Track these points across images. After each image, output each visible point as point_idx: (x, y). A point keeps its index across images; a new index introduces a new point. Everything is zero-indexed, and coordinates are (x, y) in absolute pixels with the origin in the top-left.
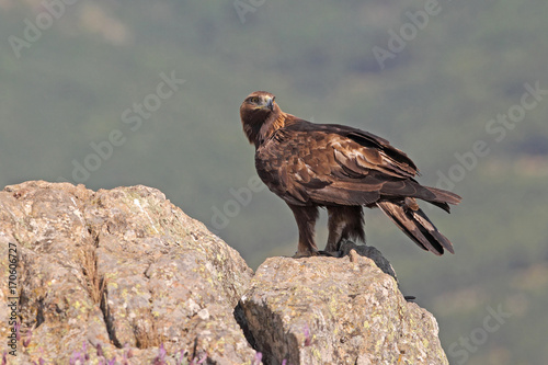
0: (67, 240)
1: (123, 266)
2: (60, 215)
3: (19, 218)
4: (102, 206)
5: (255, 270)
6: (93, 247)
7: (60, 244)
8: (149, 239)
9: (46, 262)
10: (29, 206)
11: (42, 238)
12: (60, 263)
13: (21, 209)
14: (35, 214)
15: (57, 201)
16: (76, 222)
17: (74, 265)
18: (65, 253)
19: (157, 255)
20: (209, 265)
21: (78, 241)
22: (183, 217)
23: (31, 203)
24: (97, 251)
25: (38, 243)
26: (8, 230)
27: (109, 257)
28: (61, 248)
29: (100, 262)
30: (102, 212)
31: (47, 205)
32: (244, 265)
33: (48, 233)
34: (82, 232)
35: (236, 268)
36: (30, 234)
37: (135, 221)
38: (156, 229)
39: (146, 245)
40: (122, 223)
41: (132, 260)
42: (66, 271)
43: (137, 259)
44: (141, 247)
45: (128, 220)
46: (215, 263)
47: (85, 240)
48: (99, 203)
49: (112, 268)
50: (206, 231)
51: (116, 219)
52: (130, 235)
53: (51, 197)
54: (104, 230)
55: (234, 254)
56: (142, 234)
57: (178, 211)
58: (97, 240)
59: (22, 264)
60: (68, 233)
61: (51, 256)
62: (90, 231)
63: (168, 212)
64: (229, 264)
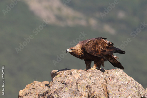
0: (99, 82)
1: (113, 88)
2: (98, 76)
3: (88, 76)
4: (108, 74)
5: (145, 89)
6: (106, 84)
7: (98, 83)
8: (119, 82)
9: (94, 87)
10: (90, 74)
11: (93, 81)
12: (98, 88)
13: (88, 74)
14: (92, 76)
15: (97, 72)
16: (102, 78)
17: (101, 88)
18: (99, 85)
19: (121, 86)
20: (134, 88)
21: (102, 82)
22: (128, 76)
23: (91, 73)
24: (107, 85)
25: (92, 83)
26: (85, 80)
27: (110, 86)
28: (98, 84)
29: (107, 87)
30: (108, 75)
31: (95, 73)
32: (143, 88)
33: (95, 80)
34: (103, 80)
35: (141, 89)
36: (90, 81)
37: (116, 77)
38: (121, 79)
39: (119, 83)
40: (113, 78)
41: (115, 87)
42: (99, 90)
43: (116, 87)
44: (117, 83)
45: (114, 77)
46: (136, 87)
47: (104, 82)
48: (107, 73)
49: (110, 89)
50: (133, 80)
51: (111, 77)
52: (115, 81)
53: (95, 72)
54: (109, 80)
55: (140, 85)
56: (118, 80)
57: (127, 75)
58: (107, 82)
59: (88, 88)
60: (100, 80)
61: (95, 86)
62: (105, 80)
63: (124, 75)
64: (139, 88)
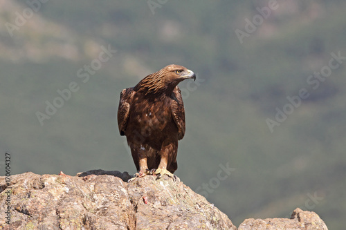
0: (117, 208)
1: (153, 224)
2: (112, 192)
3: (86, 193)
4: (139, 186)
5: (238, 227)
6: (133, 212)
7: (112, 210)
8: (169, 207)
9: (103, 221)
10: (92, 186)
11: (101, 206)
12: (112, 222)
13: (88, 188)
14: (96, 191)
15: (111, 182)
16: (123, 196)
17: (122, 224)
18: (116, 216)
19: (175, 217)
20: (208, 224)
21: (124, 208)
22: (191, 193)
23: (94, 184)
24: (136, 214)
25: (98, 209)
26: (79, 201)
27: (144, 218)
28: (113, 213)
29: (138, 222)
30: (139, 190)
31: (104, 185)
32: (231, 224)
33: (105, 203)
34: (126, 203)
35: (225, 225)
36: (93, 204)
37: (160, 195)
38: (174, 200)
39: (167, 211)
40: (152, 197)
41: (157, 221)
42: (116, 228)
43: (162, 220)
44: (164, 212)
45: (156, 195)
46: (212, 222)
47: (128, 208)
48: (138, 184)
49: (146, 225)
50: (206, 202)
51: (148, 194)
52: (157, 204)
53: (107, 180)
54: (141, 201)
55: (224, 217)
56: (165, 204)
57: (188, 189)
58: (136, 207)
59: (88, 223)
60: (117, 204)
61: (107, 217)
62: (132, 202)
63: (182, 190)
64: (221, 223)
